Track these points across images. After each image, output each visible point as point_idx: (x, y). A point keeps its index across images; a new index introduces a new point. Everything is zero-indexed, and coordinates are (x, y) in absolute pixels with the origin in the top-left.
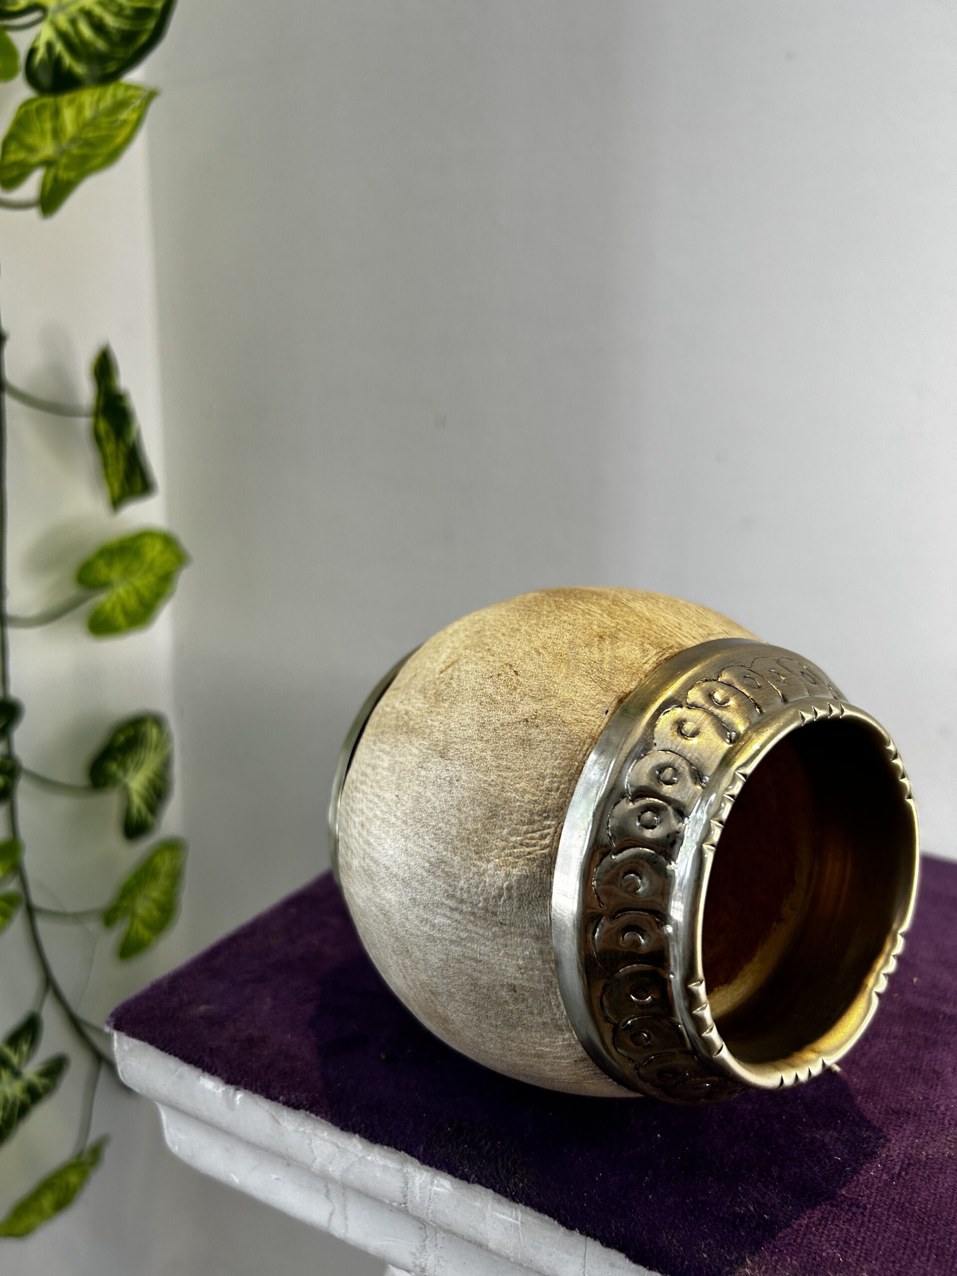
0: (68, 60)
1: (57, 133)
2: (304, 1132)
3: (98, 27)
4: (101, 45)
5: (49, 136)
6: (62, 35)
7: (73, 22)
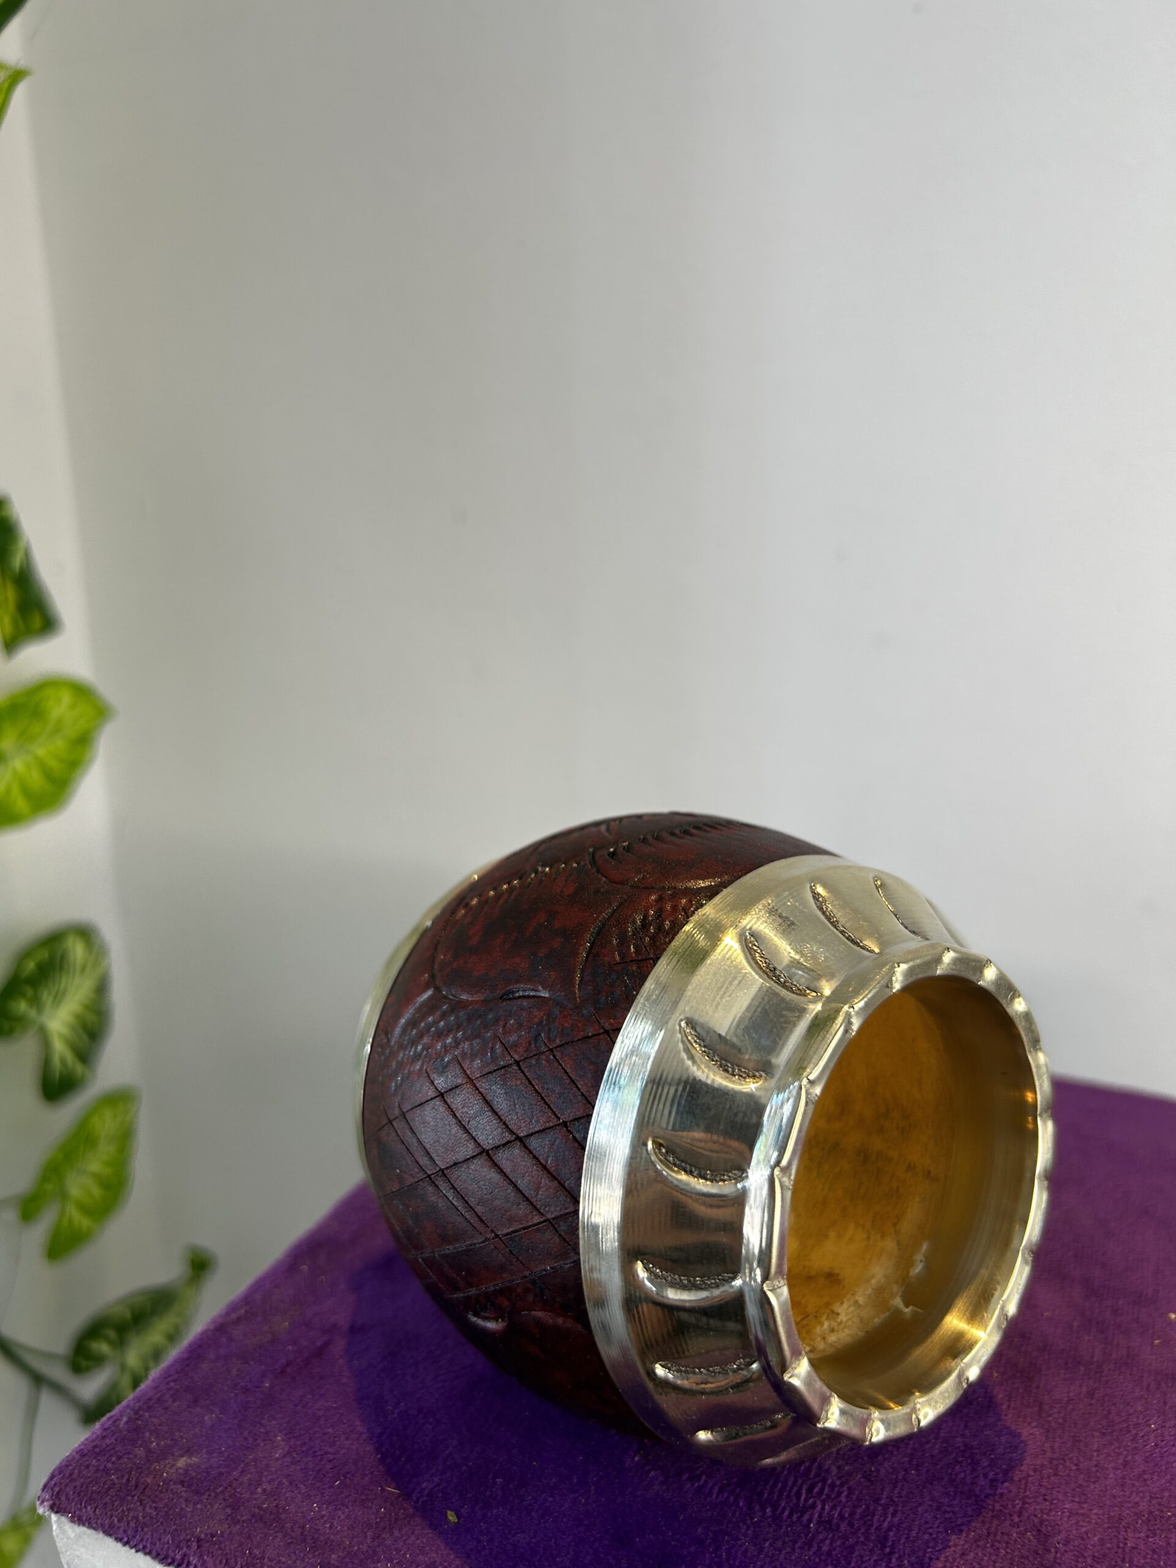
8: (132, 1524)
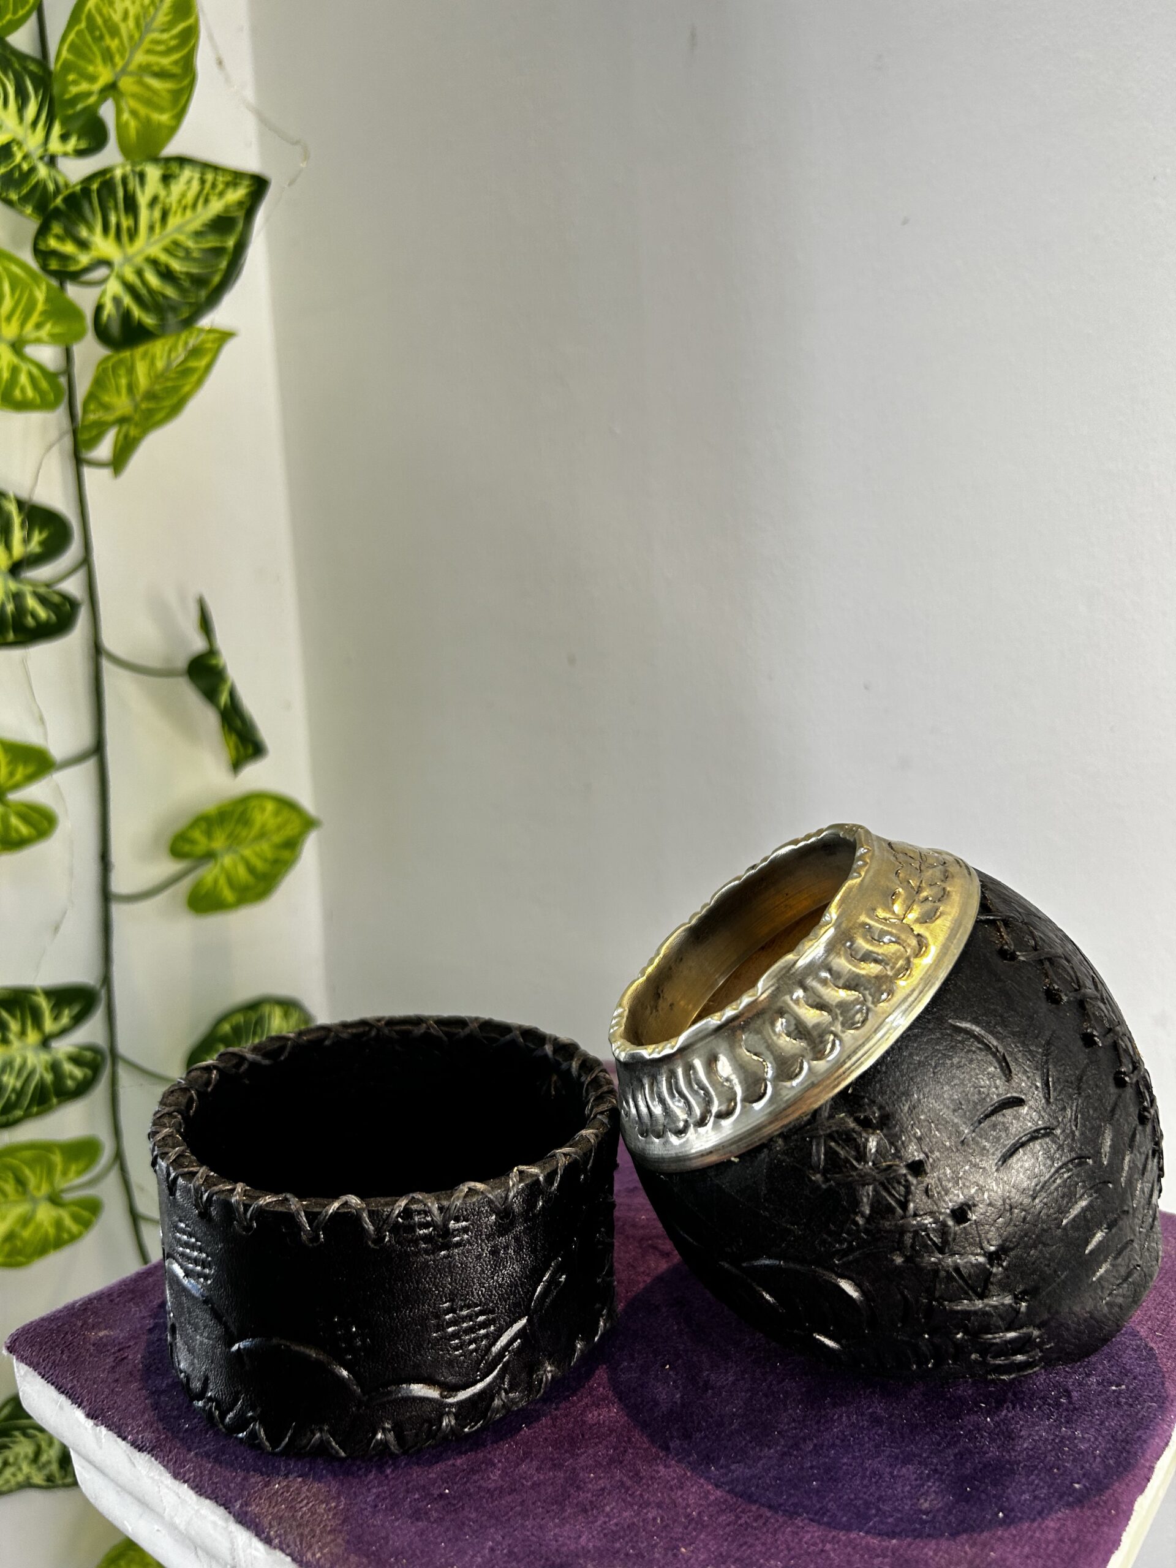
0: (137, 312)
1: (131, 388)
2: (152, 1478)
3: (167, 275)
4: (170, 292)
5: (124, 391)
6: (130, 288)
7: (139, 273)
8: (50, 1365)
